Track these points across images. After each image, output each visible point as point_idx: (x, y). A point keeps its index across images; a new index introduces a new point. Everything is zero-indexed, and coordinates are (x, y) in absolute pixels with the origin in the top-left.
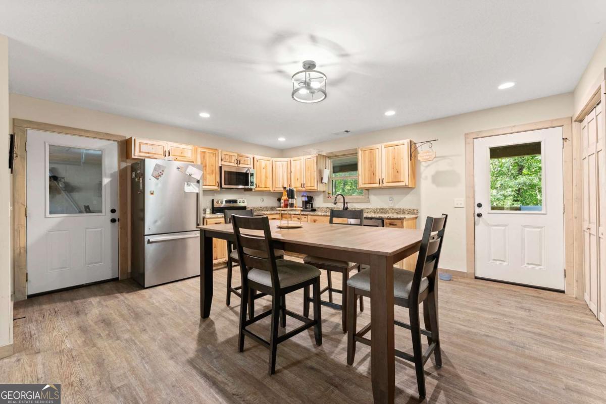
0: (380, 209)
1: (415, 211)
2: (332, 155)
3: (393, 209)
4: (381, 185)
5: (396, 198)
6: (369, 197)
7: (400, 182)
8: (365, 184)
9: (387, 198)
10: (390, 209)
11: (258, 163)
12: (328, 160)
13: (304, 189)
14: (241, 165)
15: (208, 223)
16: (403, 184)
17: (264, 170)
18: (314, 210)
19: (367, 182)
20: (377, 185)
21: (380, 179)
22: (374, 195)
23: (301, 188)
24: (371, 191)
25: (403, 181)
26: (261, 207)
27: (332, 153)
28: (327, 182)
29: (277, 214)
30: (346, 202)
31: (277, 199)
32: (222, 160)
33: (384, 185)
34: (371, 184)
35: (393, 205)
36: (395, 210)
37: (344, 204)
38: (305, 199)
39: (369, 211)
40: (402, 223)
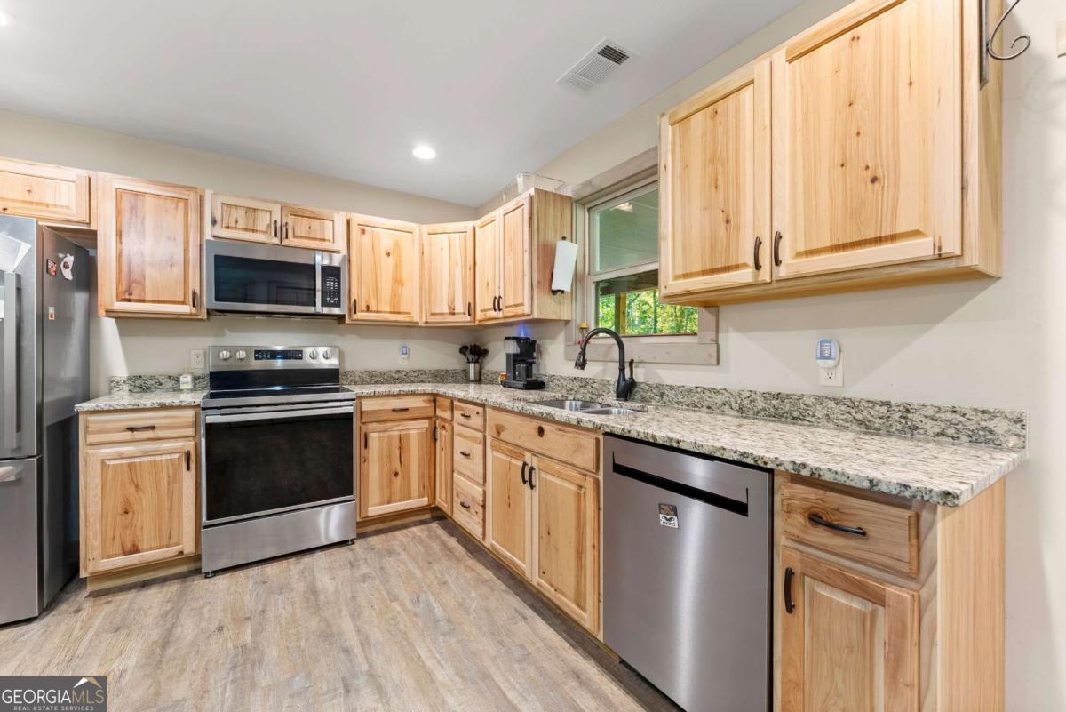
0: (767, 396)
1: (1000, 426)
2: (589, 190)
3: (837, 401)
4: (764, 275)
5: (856, 341)
6: (716, 341)
7: (893, 238)
8: (686, 276)
9: (801, 343)
10: (819, 399)
11: (366, 238)
12: (581, 215)
13: (500, 315)
14: (291, 241)
15: (92, 427)
16: (920, 248)
17: (390, 260)
18: (540, 386)
19: (697, 267)
20: (745, 276)
21: (758, 243)
22: (741, 329)
23: (493, 314)
24: (723, 309)
25: (916, 233)
26: (398, 372)
27: (589, 183)
28: (567, 288)
29: (413, 394)
30: (627, 359)
31: (459, 347)
32: (214, 222)
33: (783, 272)
34: (713, 271)
35: (837, 380)
36: (852, 404)
37: (622, 370)
38: (513, 348)
39: (719, 399)
40: (917, 532)
